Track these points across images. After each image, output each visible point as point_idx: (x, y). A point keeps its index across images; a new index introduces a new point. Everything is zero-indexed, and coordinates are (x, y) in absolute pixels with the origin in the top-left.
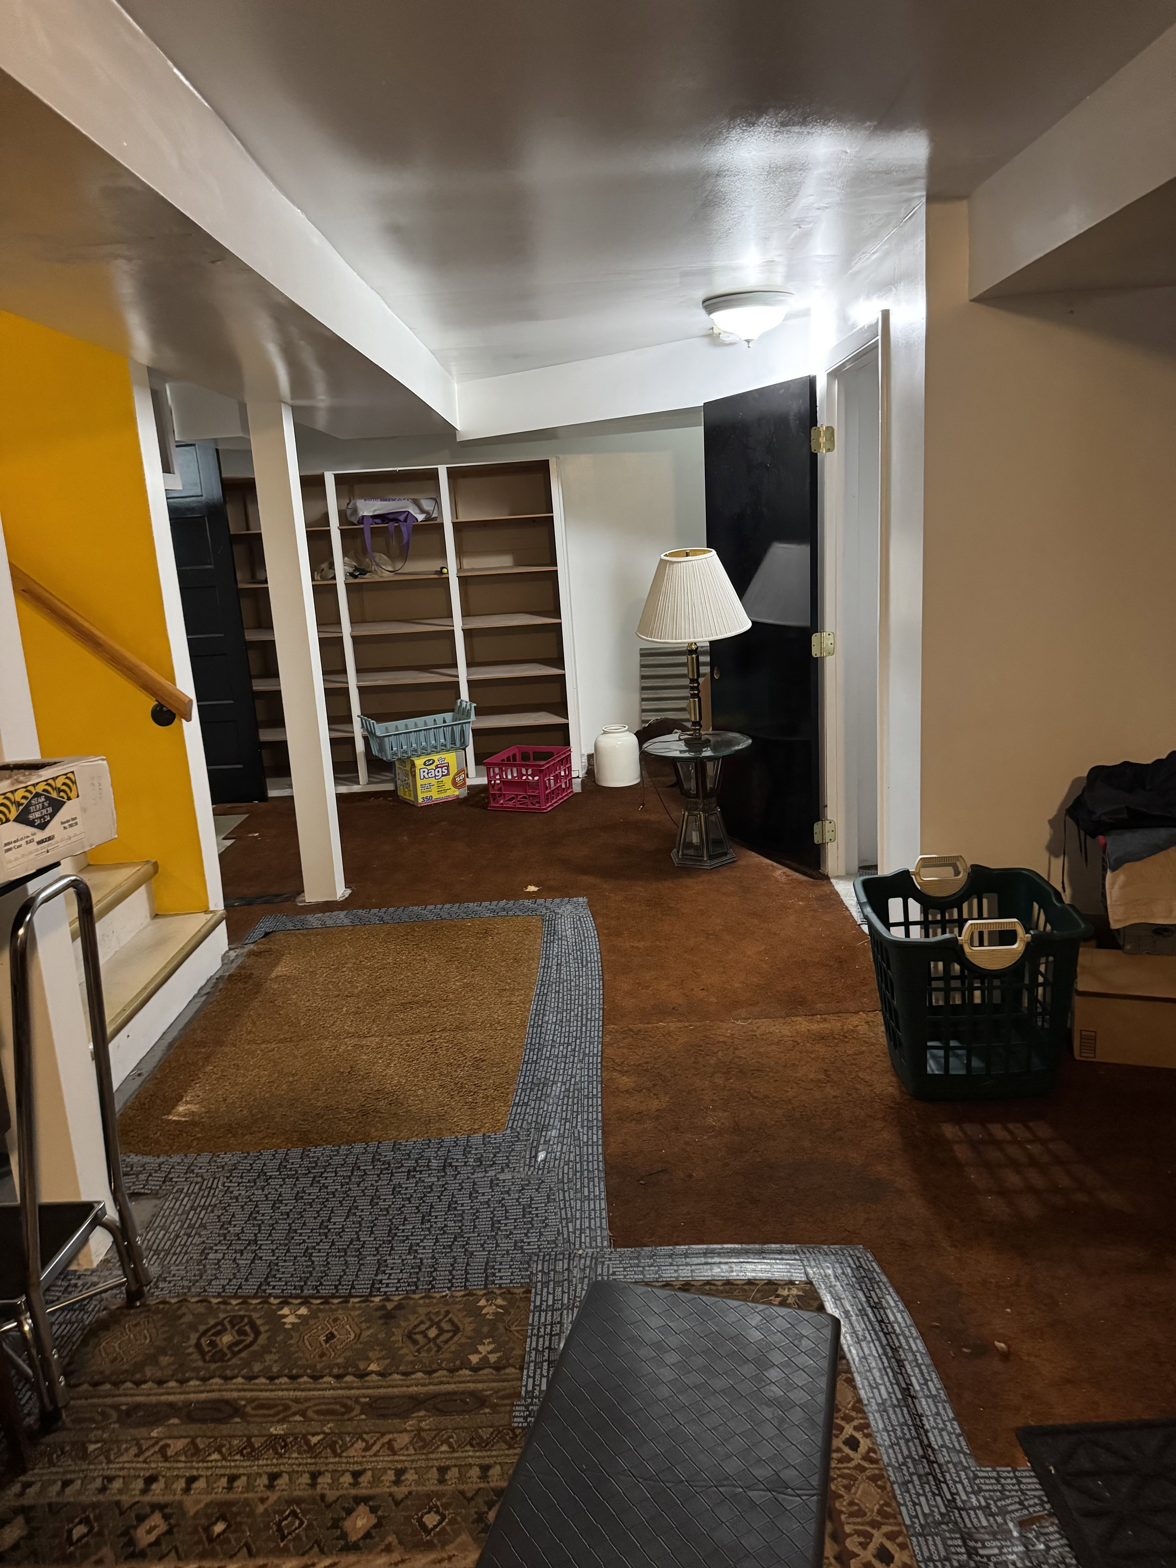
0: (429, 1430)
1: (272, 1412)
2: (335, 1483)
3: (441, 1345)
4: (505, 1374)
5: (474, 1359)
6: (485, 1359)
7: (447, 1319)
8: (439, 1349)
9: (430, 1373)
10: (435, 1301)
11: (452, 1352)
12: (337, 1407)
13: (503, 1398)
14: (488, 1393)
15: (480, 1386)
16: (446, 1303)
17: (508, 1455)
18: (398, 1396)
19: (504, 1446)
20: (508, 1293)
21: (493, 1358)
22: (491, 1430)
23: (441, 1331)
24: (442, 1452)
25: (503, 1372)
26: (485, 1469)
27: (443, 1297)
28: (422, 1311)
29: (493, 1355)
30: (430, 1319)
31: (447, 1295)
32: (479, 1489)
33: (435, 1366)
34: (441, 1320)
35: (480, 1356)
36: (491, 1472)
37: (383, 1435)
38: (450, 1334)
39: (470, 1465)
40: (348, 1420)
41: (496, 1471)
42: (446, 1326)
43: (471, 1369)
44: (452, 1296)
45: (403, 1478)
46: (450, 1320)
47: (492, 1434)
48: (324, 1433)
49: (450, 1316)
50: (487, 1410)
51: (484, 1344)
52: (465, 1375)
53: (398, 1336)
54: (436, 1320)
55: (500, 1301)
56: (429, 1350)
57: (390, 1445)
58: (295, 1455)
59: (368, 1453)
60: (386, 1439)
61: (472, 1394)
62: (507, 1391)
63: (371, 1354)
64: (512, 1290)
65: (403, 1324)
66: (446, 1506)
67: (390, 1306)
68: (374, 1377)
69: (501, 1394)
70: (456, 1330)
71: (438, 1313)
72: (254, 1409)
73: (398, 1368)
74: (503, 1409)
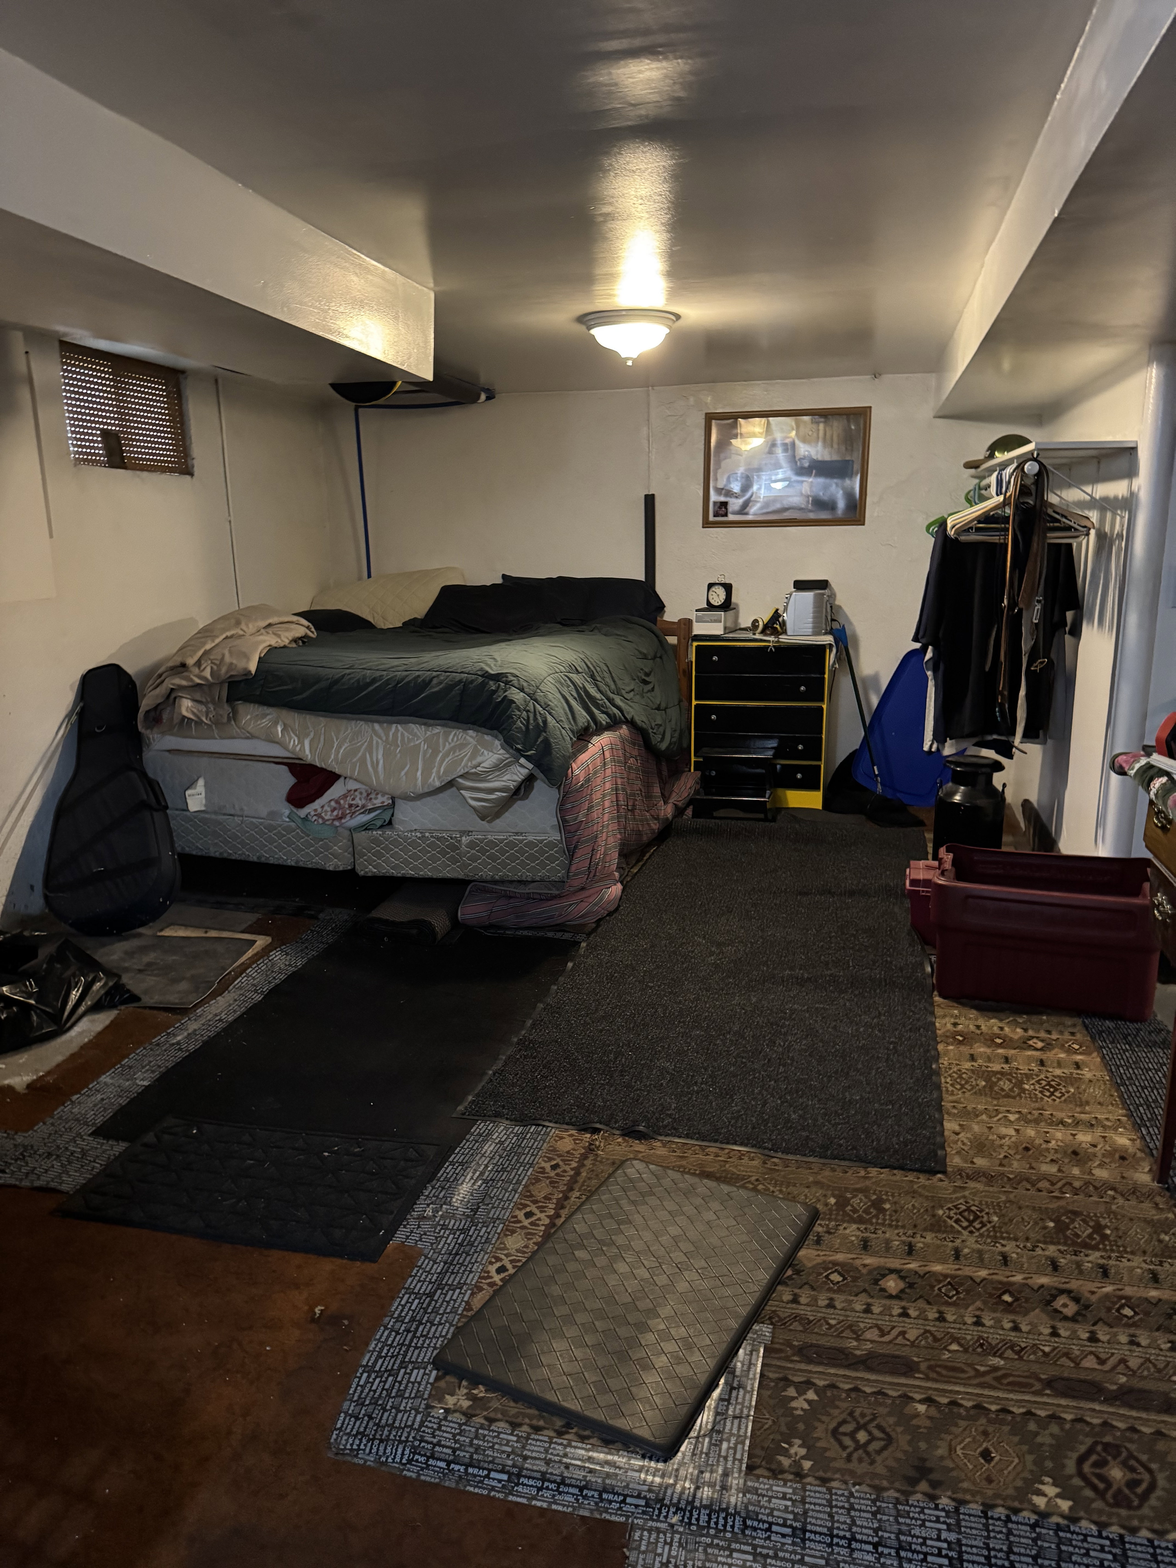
0: (848, 1338)
1: (1011, 1379)
2: (923, 1311)
3: (849, 1419)
4: (779, 1373)
5: (811, 1395)
6: (801, 1392)
7: (848, 1450)
8: (851, 1414)
9: (856, 1389)
10: (868, 1482)
11: (837, 1407)
12: (944, 1372)
13: (780, 1351)
14: (795, 1358)
15: (803, 1366)
16: (852, 1473)
17: (777, 1306)
18: (886, 1373)
19: (780, 1313)
20: (776, 1473)
21: (791, 1392)
22: (791, 1327)
23: (852, 1435)
24: (834, 1319)
25: (781, 1375)
26: (795, 1300)
27: (859, 1484)
28: (880, 1469)
29: (791, 1395)
30: (868, 1453)
31: (854, 1485)
32: (800, 1288)
33: (853, 1395)
34: (856, 1449)
35: (805, 1397)
36: (790, 1297)
37: (890, 1342)
38: (842, 1429)
39: (807, 1305)
40: (929, 1360)
41: (787, 1297)
42: (847, 1441)
43: (814, 1384)
44: (846, 1483)
45: (864, 1307)
46: (844, 1448)
47: (791, 1325)
48: (949, 1351)
49: (844, 1455)
50: (795, 1343)
51: (802, 1409)
52: (820, 1379)
53: (903, 1441)
54: (860, 1452)
55: (786, 1462)
56: (863, 1415)
57: (883, 1334)
58: (969, 1337)
59: (901, 1329)
60: (887, 1339)
61: (810, 1361)
62: (777, 1356)
63: (928, 1423)
64: (770, 1474)
65: (900, 1455)
66: (825, 1283)
67: (923, 1486)
68: (918, 1397)
69: (783, 1355)
70: (835, 1432)
71: (860, 1460)
72: (1032, 1386)
73: (893, 1402)
74: (781, 1341)
